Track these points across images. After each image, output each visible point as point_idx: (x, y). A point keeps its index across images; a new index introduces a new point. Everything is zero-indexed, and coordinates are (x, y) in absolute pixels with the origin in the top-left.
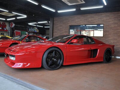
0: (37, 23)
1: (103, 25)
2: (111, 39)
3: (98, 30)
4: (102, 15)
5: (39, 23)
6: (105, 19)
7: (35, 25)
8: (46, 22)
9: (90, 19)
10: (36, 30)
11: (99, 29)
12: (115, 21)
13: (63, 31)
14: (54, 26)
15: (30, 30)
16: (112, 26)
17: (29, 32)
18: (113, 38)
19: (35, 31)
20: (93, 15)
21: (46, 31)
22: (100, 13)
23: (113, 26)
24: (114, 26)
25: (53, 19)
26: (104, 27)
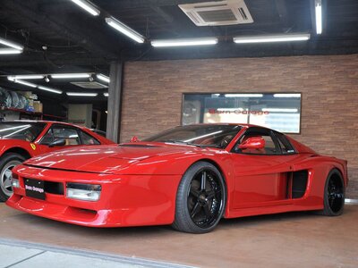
0: (49, 77)
1: (299, 95)
2: (328, 142)
3: (264, 110)
4: (296, 62)
5: (55, 76)
6: (305, 75)
7: (34, 86)
8: (86, 76)
9: (256, 76)
10: (31, 102)
11: (268, 106)
12: (338, 85)
13: (160, 112)
14: (126, 91)
15: (9, 101)
16: (329, 99)
17: (6, 109)
18: (332, 138)
19: (26, 107)
20: (265, 62)
21: (66, 109)
22: (289, 55)
23: (331, 99)
24: (334, 99)
25: (123, 68)
26: (303, 104)
